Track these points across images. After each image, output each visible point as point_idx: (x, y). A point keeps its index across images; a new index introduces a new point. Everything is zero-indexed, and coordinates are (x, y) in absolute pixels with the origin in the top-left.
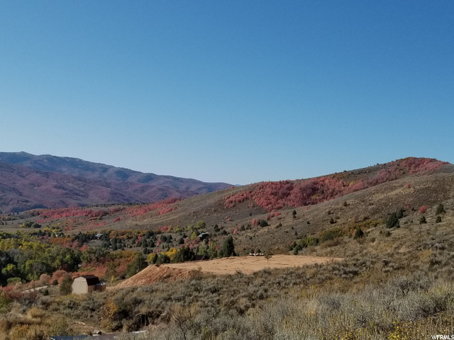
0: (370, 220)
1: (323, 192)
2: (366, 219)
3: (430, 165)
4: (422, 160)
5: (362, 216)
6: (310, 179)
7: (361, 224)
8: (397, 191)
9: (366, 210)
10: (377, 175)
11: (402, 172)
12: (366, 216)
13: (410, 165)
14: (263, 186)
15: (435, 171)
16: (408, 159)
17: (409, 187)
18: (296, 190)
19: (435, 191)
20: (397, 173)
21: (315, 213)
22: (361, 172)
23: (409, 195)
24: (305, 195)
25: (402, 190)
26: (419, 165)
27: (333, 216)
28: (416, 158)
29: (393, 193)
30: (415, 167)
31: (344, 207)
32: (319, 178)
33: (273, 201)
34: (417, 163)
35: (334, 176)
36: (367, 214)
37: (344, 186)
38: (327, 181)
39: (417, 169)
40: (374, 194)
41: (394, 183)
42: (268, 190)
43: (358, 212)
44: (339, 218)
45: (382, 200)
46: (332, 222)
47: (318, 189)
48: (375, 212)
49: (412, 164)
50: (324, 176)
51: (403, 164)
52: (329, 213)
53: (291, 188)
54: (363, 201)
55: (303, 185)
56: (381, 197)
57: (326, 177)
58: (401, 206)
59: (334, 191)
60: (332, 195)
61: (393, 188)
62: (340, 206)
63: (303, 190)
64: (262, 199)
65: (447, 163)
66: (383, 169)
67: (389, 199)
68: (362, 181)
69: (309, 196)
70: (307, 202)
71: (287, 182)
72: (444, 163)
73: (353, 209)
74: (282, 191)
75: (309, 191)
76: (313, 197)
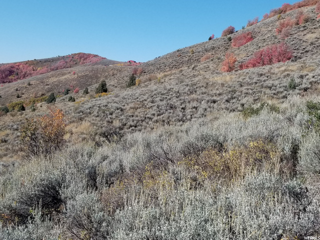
0: (45, 96)
1: (17, 74)
2: (43, 95)
3: (94, 59)
4: (89, 55)
5: (41, 93)
6: (8, 64)
7: (39, 98)
8: (66, 77)
9: (43, 89)
10: (58, 64)
11: (75, 62)
12: (43, 93)
13: (81, 58)
15: (96, 63)
16: (79, 54)
17: (74, 74)
19: (91, 77)
20: (71, 63)
21: (7, 89)
22: (47, 61)
23: (73, 80)
24: (3, 75)
25: (69, 76)
26: (86, 58)
27: (20, 92)
28: (85, 54)
29: (64, 77)
30: (84, 60)
31: (28, 86)
32: (15, 63)
34: (85, 57)
35: (27, 63)
36: (44, 92)
37: (34, 70)
38: (21, 66)
39: (85, 61)
40: (50, 77)
41: (65, 71)
43: (38, 90)
44: (23, 94)
45: (55, 82)
46: (18, 97)
47: (14, 72)
48: (49, 90)
49: (82, 58)
50: (20, 63)
51: (76, 57)
52: (17, 90)
54: (42, 82)
55: (2, 68)
56: (55, 80)
57: (21, 63)
58: (68, 87)
59: (25, 73)
60: (24, 77)
61: (63, 74)
62: (25, 85)
63: (2, 72)
65: (105, 58)
66: (62, 60)
67: (60, 82)
68: (47, 67)
69: (6, 76)
70: (5, 81)
72: (103, 58)
73: (34, 88)
75: (7, 73)
76: (10, 77)
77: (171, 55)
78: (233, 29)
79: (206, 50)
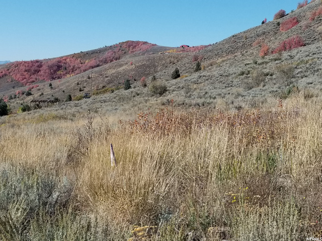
0: (106, 88)
1: (66, 69)
2: (104, 87)
3: (144, 47)
4: (138, 43)
5: (101, 85)
6: (54, 59)
7: (101, 90)
8: (124, 67)
9: (103, 81)
10: (107, 55)
11: (124, 52)
12: (104, 85)
13: (129, 46)
14: (18, 64)
15: (147, 51)
16: (127, 42)
17: (132, 65)
18: (44, 67)
19: (148, 66)
20: (120, 52)
22: (94, 52)
23: (132, 70)
24: (52, 71)
25: (127, 65)
26: (135, 46)
27: (81, 86)
28: (133, 41)
29: (121, 69)
30: (133, 48)
31: (88, 80)
32: (62, 57)
33: (27, 76)
34: (134, 45)
35: (74, 56)
37: (81, 63)
38: (68, 60)
39: (134, 50)
40: (108, 69)
41: (122, 62)
42: (23, 68)
43: (98, 83)
44: (85, 87)
45: (114, 73)
47: (62, 66)
48: (110, 82)
49: (131, 46)
50: (66, 56)
51: (124, 46)
52: (78, 84)
53: (40, 66)
54: (101, 75)
55: (50, 63)
56: (113, 72)
58: (127, 77)
59: (74, 67)
61: (121, 66)
62: (85, 79)
63: (50, 67)
64: (18, 76)
65: (155, 45)
66: (110, 50)
67: (119, 73)
68: (95, 59)
69: (55, 71)
70: (54, 77)
71: (37, 61)
72: (153, 45)
73: (94, 81)
74: (34, 68)
75: (55, 68)
76: (59, 73)
77: (227, 41)
78: (284, 12)
79: (258, 36)
